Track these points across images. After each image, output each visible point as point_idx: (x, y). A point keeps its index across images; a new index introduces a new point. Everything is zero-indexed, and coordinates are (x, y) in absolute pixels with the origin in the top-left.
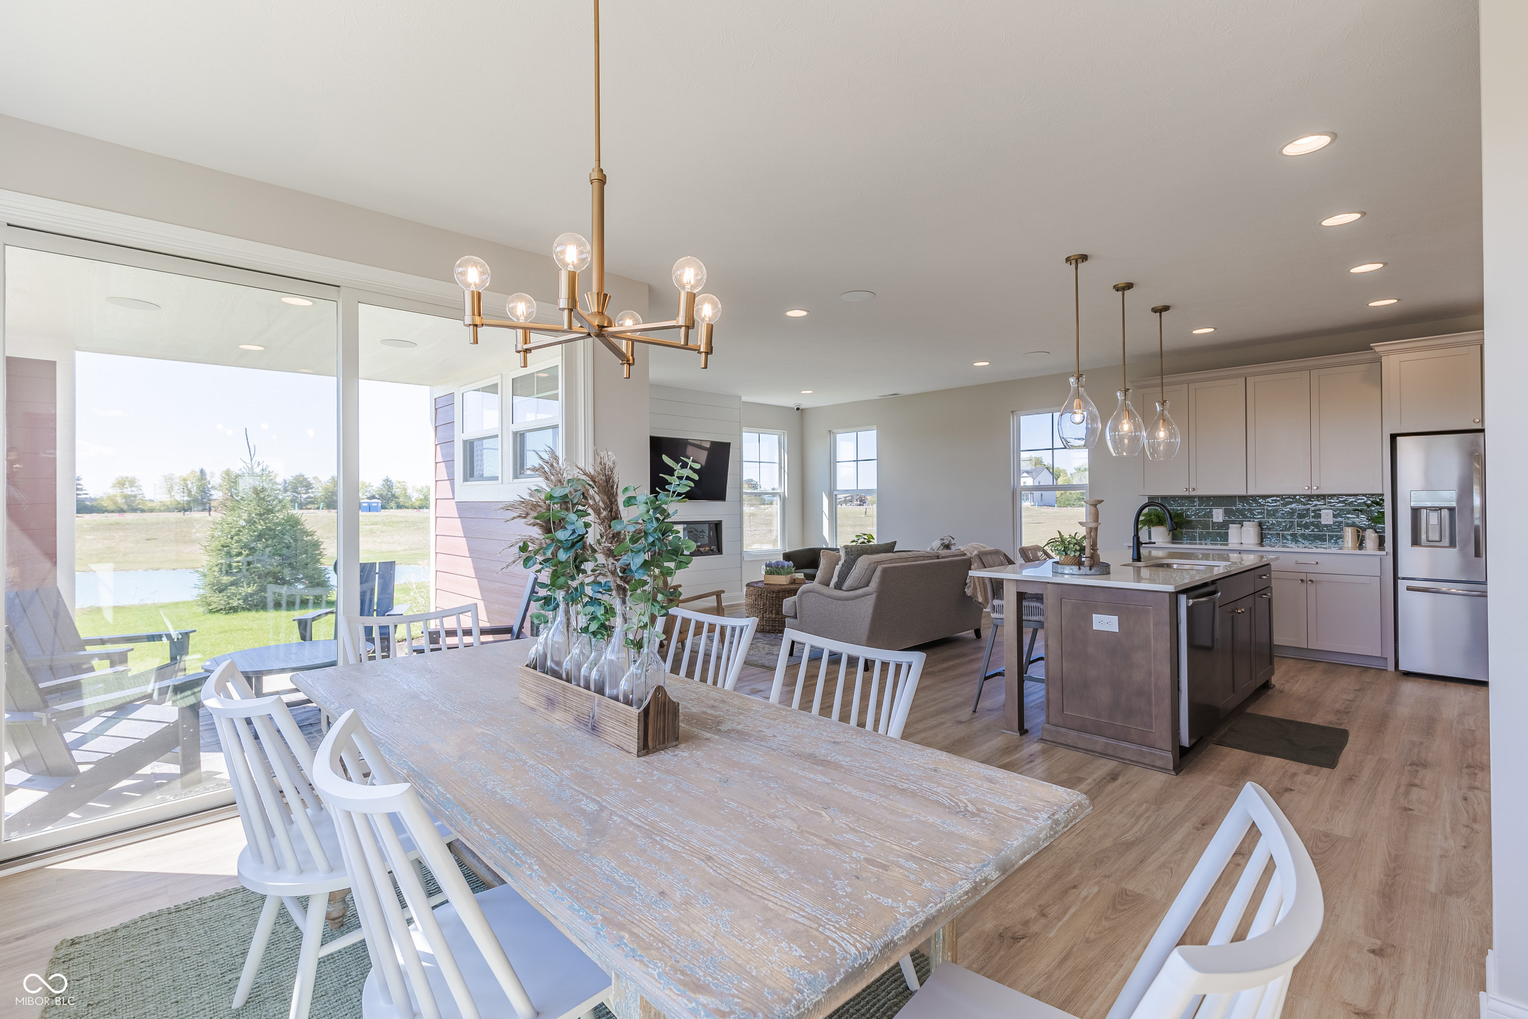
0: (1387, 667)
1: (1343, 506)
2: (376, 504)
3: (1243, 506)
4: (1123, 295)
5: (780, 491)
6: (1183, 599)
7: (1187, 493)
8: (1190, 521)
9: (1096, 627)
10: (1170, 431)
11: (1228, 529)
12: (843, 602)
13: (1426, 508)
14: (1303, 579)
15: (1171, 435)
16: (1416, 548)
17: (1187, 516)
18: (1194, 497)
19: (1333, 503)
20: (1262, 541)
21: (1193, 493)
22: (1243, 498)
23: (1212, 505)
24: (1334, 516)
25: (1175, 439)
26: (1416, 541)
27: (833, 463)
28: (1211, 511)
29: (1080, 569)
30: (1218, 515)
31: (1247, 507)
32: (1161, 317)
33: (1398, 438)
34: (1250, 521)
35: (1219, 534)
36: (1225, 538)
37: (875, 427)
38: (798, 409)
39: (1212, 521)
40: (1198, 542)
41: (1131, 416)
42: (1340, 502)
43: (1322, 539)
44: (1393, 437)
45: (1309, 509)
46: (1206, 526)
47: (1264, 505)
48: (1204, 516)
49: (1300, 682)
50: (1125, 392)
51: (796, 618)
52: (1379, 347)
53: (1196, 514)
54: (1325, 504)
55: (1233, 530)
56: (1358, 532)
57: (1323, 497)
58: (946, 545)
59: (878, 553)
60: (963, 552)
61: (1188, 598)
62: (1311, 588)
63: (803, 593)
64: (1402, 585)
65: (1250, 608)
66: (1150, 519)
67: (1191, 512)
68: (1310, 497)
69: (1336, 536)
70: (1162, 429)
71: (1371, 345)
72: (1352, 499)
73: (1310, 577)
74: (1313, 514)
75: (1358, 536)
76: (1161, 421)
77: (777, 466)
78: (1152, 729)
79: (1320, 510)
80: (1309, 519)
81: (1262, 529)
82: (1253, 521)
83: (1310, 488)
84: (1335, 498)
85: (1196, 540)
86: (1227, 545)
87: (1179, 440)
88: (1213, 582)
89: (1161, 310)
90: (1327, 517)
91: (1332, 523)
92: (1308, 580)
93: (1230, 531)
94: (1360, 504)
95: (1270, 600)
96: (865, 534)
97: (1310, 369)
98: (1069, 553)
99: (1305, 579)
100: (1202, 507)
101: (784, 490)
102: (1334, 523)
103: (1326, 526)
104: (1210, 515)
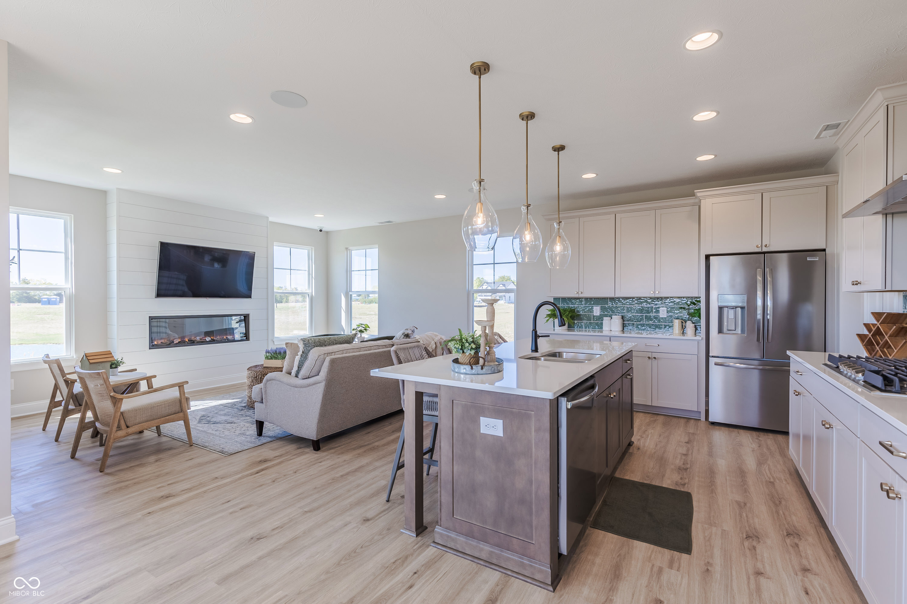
0: (700, 417)
1: (673, 305)
2: (55, 300)
3: (612, 304)
4: (527, 123)
5: (309, 291)
6: (563, 400)
7: (577, 296)
8: (580, 315)
9: (483, 430)
10: (563, 245)
11: (602, 321)
12: (299, 389)
13: (727, 307)
14: (650, 357)
15: (565, 248)
16: (721, 335)
17: (578, 311)
18: (582, 298)
19: (667, 302)
20: (623, 329)
21: (581, 296)
22: (612, 299)
23: (593, 304)
24: (668, 312)
25: (568, 252)
26: (720, 331)
27: (349, 271)
28: (592, 308)
29: (472, 368)
30: (597, 311)
31: (615, 306)
32: (558, 154)
33: (711, 257)
34: (616, 315)
35: (597, 324)
36: (600, 326)
37: (377, 246)
38: (321, 231)
39: (593, 314)
40: (584, 329)
41: (532, 229)
42: (671, 302)
43: (658, 327)
44: (707, 257)
45: (652, 307)
46: (589, 319)
47: (625, 304)
48: (588, 310)
49: (650, 436)
50: (528, 207)
51: (262, 402)
52: (700, 193)
53: (583, 310)
54: (662, 304)
55: (606, 320)
56: (682, 323)
57: (661, 299)
58: (406, 335)
59: (336, 344)
60: (417, 340)
61: (568, 401)
62: (655, 362)
63: (268, 381)
64: (712, 361)
65: (619, 389)
66: (554, 313)
67: (581, 308)
68: (653, 299)
69: (668, 325)
70: (559, 244)
71: (695, 191)
72: (678, 300)
73: (654, 355)
74: (655, 310)
75: (682, 325)
76: (558, 237)
77: (307, 272)
78: (532, 540)
79: (659, 308)
80: (652, 314)
81: (624, 321)
82: (618, 315)
83: (655, 292)
84: (668, 300)
85: (583, 328)
86: (602, 332)
87: (570, 252)
88: (592, 377)
89: (559, 149)
90: (663, 313)
91: (666, 317)
92: (653, 357)
93: (604, 322)
94: (683, 304)
95: (632, 379)
96: (362, 324)
97: (655, 209)
98: (465, 351)
99: (650, 356)
100: (587, 305)
101: (312, 291)
102: (667, 317)
103: (662, 318)
104: (591, 311)
